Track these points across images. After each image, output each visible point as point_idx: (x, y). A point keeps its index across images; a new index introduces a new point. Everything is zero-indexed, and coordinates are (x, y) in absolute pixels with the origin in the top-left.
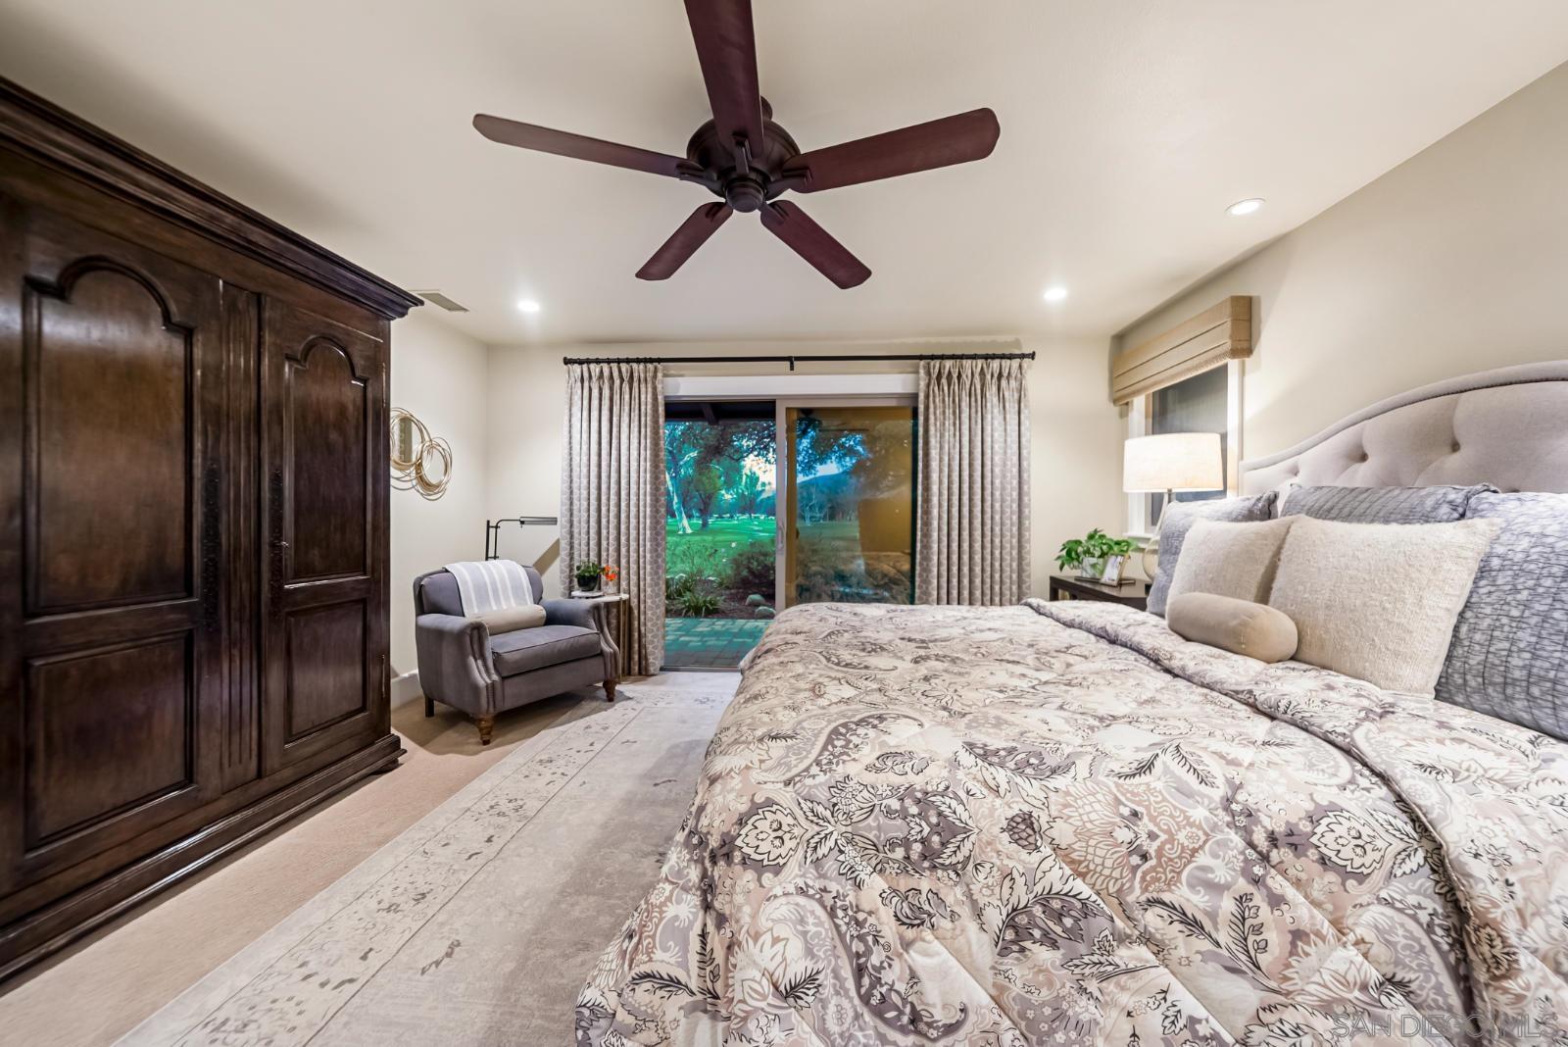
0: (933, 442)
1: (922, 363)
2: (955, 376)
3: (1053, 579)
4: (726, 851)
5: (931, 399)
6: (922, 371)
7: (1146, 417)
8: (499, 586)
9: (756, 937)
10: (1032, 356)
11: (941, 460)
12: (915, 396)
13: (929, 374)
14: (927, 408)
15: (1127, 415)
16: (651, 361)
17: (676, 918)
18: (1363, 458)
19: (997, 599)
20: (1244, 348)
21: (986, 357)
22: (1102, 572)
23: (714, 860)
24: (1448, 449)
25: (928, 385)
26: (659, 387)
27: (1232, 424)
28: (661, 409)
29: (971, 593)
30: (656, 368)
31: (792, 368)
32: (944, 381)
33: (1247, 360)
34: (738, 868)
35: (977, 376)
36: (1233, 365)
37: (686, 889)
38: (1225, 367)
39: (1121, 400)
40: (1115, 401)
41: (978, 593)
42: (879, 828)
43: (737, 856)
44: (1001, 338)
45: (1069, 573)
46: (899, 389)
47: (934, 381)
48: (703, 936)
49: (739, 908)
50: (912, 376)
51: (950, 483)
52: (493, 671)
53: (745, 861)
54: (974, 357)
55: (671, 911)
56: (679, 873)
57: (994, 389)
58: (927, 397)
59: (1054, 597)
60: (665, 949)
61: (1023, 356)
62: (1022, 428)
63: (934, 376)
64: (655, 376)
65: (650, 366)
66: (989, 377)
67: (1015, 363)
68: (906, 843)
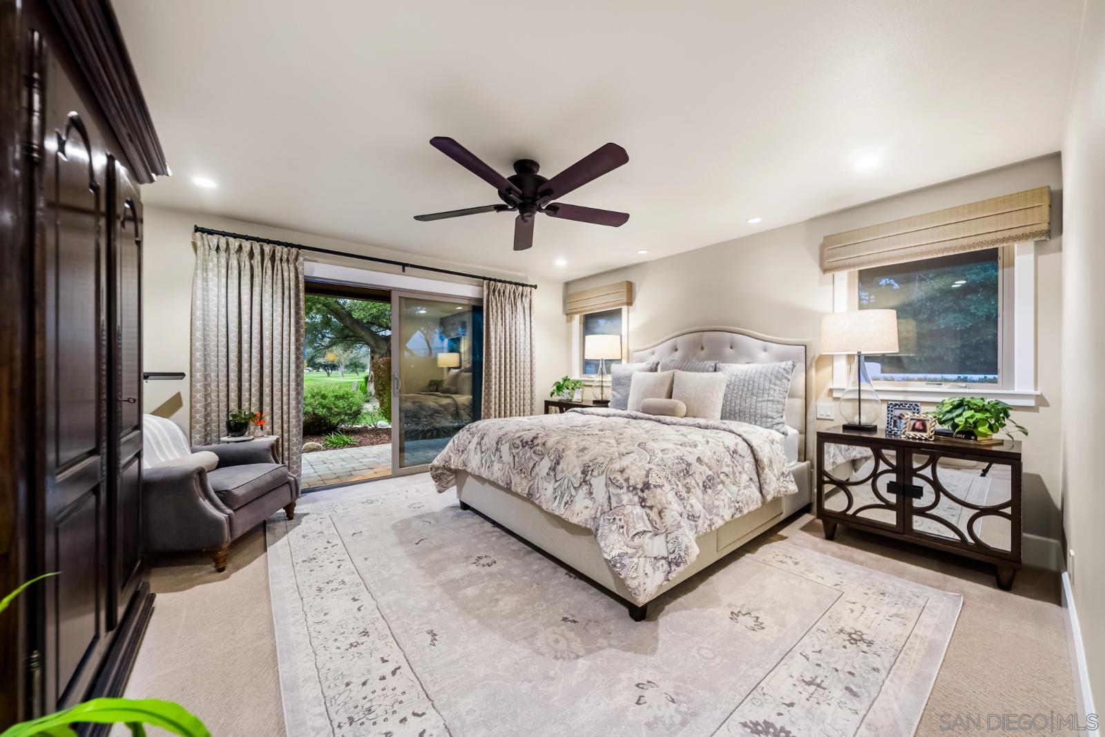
0: (492, 328)
1: (485, 282)
2: (502, 292)
3: (546, 401)
4: (647, 486)
5: (490, 303)
6: (485, 286)
7: (580, 323)
8: (160, 439)
9: (670, 503)
10: (535, 287)
11: (496, 338)
12: (481, 300)
13: (488, 288)
14: (488, 308)
15: (571, 321)
16: (293, 246)
17: (637, 513)
18: (676, 350)
19: (522, 414)
20: (630, 303)
21: (516, 284)
22: (572, 396)
23: (642, 491)
24: (700, 349)
25: (488, 295)
26: (300, 268)
27: (624, 332)
28: (302, 286)
29: (511, 412)
30: (298, 253)
31: (404, 271)
32: (496, 293)
33: (630, 307)
34: (654, 489)
35: (512, 293)
36: (624, 308)
37: (634, 505)
38: (621, 309)
39: (569, 314)
40: (567, 315)
41: (514, 412)
42: (677, 468)
43: (652, 486)
44: (519, 274)
45: (556, 398)
46: (470, 295)
47: (491, 293)
48: (648, 515)
49: (661, 499)
50: (478, 288)
51: (500, 351)
52: (224, 507)
53: (655, 486)
54: (510, 283)
55: (635, 512)
56: (631, 500)
57: (520, 301)
58: (488, 301)
59: (547, 412)
60: (639, 523)
61: (531, 286)
62: (532, 324)
63: (491, 290)
64: (296, 259)
65: (294, 250)
66: (517, 295)
67: (529, 289)
68: (683, 471)
